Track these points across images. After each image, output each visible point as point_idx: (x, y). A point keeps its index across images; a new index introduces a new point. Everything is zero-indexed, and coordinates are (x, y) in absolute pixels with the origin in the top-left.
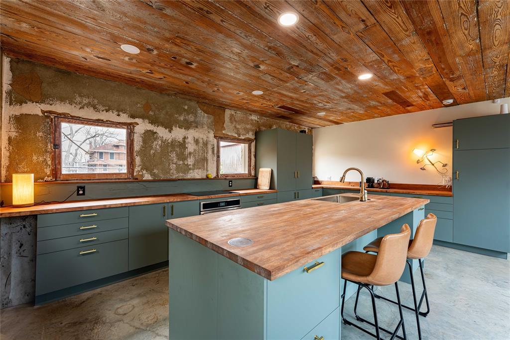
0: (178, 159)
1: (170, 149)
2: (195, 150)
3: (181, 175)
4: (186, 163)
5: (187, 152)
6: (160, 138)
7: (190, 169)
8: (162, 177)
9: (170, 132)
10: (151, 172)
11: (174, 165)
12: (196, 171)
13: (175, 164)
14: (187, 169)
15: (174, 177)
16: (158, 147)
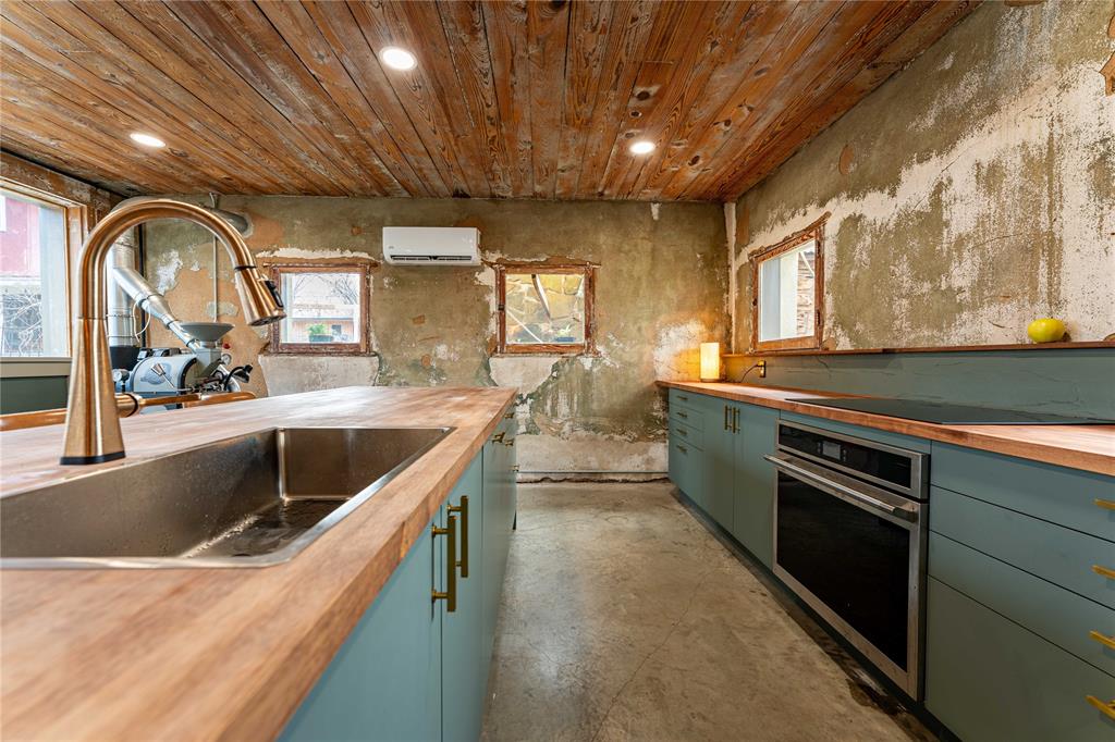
0: (917, 278)
1: (892, 250)
2: (981, 221)
3: (925, 337)
4: (944, 287)
5: (948, 238)
6: (868, 229)
7: (960, 308)
8: (875, 344)
9: (893, 194)
10: (851, 330)
11: (905, 302)
12: (989, 312)
13: (908, 296)
14: (950, 307)
15: (903, 344)
16: (865, 257)
